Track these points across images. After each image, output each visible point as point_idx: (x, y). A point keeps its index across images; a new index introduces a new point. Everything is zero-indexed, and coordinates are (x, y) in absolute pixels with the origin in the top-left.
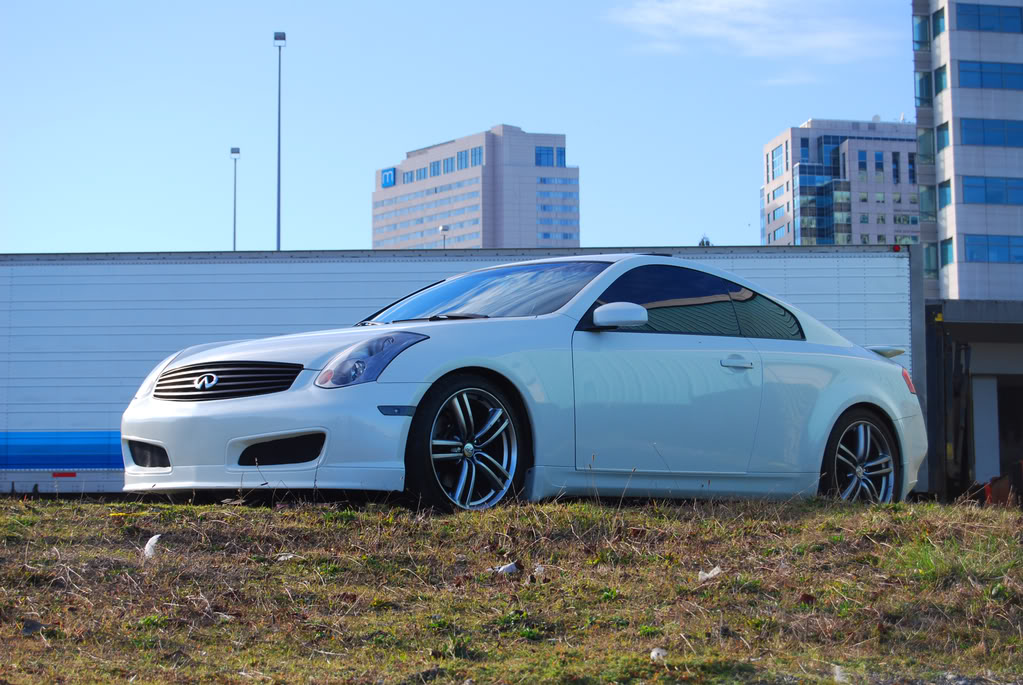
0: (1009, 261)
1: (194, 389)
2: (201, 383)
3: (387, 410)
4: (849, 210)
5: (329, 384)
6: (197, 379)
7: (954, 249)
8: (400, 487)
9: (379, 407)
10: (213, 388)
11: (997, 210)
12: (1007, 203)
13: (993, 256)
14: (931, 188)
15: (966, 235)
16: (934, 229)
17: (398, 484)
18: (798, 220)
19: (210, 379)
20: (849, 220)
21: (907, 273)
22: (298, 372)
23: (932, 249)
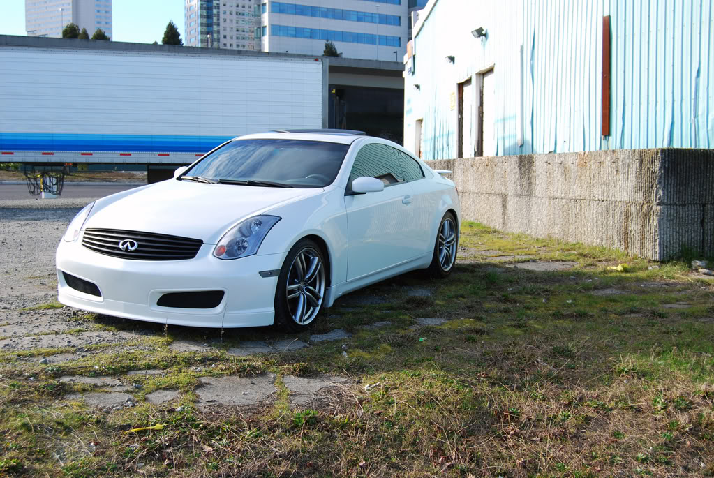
0: (288, 36)
1: (119, 249)
2: (125, 246)
3: (264, 274)
4: (219, 9)
5: (224, 256)
6: (122, 242)
7: (267, 30)
8: (272, 323)
9: (260, 273)
10: (136, 251)
11: (283, 16)
12: (288, 13)
13: (281, 33)
14: (259, 6)
15: (272, 25)
16: (260, 22)
17: (270, 321)
18: (199, 11)
19: (132, 245)
20: (218, 12)
21: (321, 71)
22: (200, 246)
23: (259, 30)
